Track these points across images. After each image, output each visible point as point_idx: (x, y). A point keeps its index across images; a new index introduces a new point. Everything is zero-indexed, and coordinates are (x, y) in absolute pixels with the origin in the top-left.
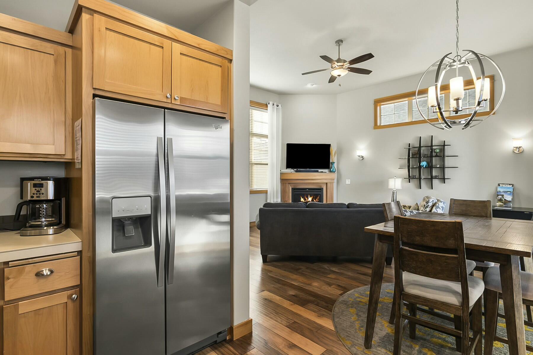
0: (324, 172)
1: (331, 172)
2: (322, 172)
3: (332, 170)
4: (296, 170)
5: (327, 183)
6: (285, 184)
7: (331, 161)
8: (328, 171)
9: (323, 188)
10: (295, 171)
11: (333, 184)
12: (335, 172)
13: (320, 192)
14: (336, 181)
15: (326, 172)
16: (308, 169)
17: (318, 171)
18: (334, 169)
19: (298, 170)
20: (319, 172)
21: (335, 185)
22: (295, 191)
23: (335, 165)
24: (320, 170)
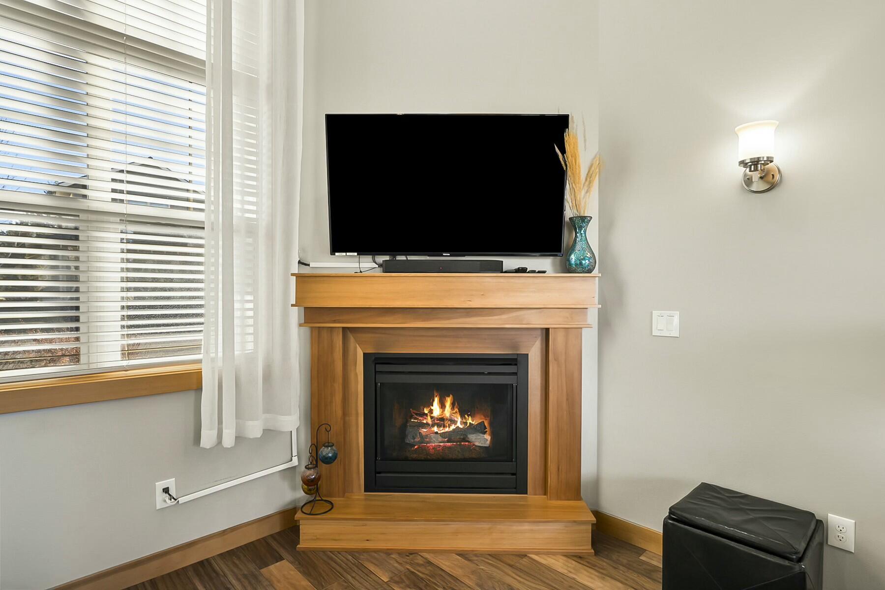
0: (534, 272)
1: (567, 268)
2: (523, 270)
3: (573, 258)
4: (387, 258)
5: (547, 330)
6: (325, 334)
7: (569, 213)
8: (554, 264)
9: (528, 354)
10: (380, 266)
11: (579, 337)
12: (590, 271)
13: (515, 374)
14: (592, 317)
15: (544, 272)
16: (446, 257)
17: (498, 268)
18: (589, 255)
19: (399, 258)
20: (506, 272)
21: (589, 339)
22: (380, 368)
23: (592, 233)
24: (510, 262)
